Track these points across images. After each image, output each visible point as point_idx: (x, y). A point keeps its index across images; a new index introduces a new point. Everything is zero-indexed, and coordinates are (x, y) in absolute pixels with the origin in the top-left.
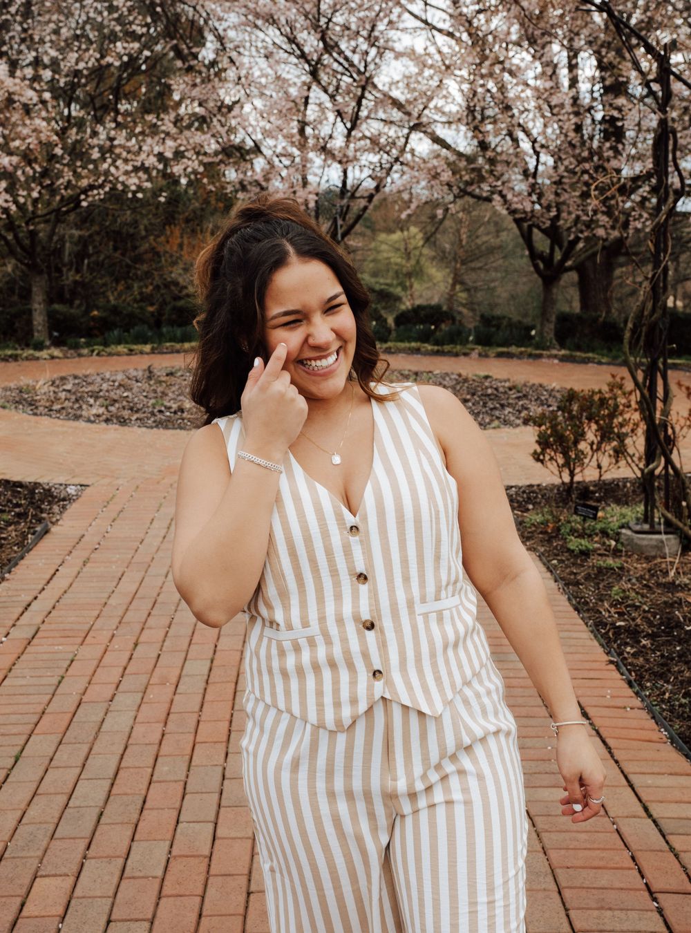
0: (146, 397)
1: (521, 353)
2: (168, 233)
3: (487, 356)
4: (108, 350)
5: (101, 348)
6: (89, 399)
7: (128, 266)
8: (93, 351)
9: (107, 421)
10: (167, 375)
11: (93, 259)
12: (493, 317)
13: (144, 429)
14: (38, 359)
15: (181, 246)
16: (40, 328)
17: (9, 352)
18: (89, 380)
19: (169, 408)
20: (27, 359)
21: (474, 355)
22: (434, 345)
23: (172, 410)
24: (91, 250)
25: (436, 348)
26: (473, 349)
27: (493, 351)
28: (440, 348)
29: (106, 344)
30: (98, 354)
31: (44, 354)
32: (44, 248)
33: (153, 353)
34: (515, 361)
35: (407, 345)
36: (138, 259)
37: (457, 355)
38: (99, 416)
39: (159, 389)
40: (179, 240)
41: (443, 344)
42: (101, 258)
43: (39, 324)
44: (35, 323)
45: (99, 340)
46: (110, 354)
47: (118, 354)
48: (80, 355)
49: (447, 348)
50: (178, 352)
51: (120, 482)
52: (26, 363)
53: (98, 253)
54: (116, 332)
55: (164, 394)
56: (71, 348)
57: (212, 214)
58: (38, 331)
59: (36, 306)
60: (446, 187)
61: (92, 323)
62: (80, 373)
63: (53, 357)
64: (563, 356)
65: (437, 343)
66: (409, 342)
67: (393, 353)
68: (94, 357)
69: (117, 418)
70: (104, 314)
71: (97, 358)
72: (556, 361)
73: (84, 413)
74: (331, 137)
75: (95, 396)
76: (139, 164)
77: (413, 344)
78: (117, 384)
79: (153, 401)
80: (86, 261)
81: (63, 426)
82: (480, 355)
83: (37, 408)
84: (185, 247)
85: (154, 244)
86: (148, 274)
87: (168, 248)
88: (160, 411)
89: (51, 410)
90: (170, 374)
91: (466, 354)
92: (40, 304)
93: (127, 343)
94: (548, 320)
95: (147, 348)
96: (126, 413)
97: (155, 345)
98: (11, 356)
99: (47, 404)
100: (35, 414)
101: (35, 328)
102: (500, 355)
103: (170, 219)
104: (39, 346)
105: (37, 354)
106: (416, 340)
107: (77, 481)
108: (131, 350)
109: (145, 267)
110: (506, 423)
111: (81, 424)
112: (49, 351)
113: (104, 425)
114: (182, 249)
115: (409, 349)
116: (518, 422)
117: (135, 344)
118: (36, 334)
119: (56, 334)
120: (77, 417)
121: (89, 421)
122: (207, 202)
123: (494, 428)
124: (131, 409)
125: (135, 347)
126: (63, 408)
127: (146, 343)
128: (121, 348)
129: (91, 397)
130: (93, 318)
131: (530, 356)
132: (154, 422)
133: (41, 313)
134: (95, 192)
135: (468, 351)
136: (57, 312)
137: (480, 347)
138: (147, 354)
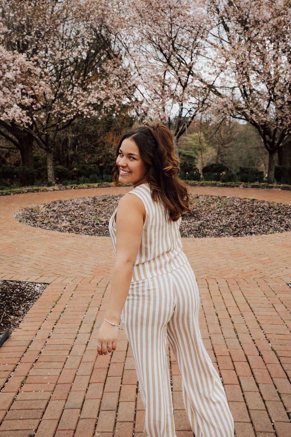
0: (91, 214)
1: (263, 185)
2: (107, 135)
3: (247, 187)
4: (79, 186)
5: (76, 185)
6: (63, 216)
7: (93, 148)
8: (72, 187)
9: (70, 230)
10: (103, 201)
11: (80, 145)
12: (245, 168)
13: (88, 236)
14: (48, 191)
15: (113, 140)
16: (51, 176)
17: (35, 188)
18: (66, 204)
19: (101, 222)
20: (43, 191)
21: (241, 187)
22: (222, 182)
23: (103, 223)
24: (79, 142)
25: (224, 183)
26: (240, 184)
27: (250, 185)
28: (225, 183)
29: (78, 184)
30: (74, 188)
31: (51, 188)
32: (52, 142)
33: (99, 187)
34: (261, 190)
35: (210, 182)
36: (97, 145)
37: (233, 187)
38: (66, 227)
39: (98, 209)
40: (112, 138)
41: (226, 182)
42: (83, 145)
43: (51, 175)
44: (49, 174)
45: (75, 181)
46: (80, 188)
47: (83, 188)
48: (67, 189)
49: (228, 183)
50: (109, 186)
51: (68, 281)
52: (42, 193)
53: (81, 143)
54: (82, 178)
55: (101, 212)
56: (63, 185)
57: (125, 127)
58: (50, 178)
59: (49, 167)
60: (230, 111)
61: (74, 173)
62: (63, 199)
63: (54, 190)
64: (283, 187)
65: (223, 181)
66: (211, 181)
67: (204, 186)
68: (73, 190)
69: (75, 228)
70: (79, 170)
71: (74, 190)
72: (280, 190)
73: (59, 226)
74: (176, 90)
75: (66, 213)
76: (88, 102)
77: (213, 182)
78: (79, 206)
79: (94, 217)
80: (77, 146)
81: (46, 234)
82: (244, 186)
83: (36, 222)
84: (114, 140)
85: (103, 139)
86: (100, 151)
87: (108, 141)
88: (97, 224)
89: (43, 223)
90: (104, 200)
91: (237, 186)
92: (51, 166)
93: (87, 183)
94: (271, 170)
95: (96, 185)
96: (80, 225)
97: (100, 184)
98: (35, 190)
99: (41, 220)
100: (34, 226)
101: (48, 176)
102: (253, 187)
103: (108, 129)
104: (50, 185)
105: (48, 188)
106: (214, 180)
107: (42, 280)
108: (89, 186)
109: (99, 148)
110: (276, 229)
111: (56, 233)
112: (53, 187)
113: (67, 233)
114: (113, 141)
115: (212, 184)
116: (282, 228)
117: (91, 183)
118: (49, 179)
119: (57, 179)
120: (55, 228)
121: (61, 231)
122: (123, 123)
123: (271, 233)
124: (83, 223)
125: (90, 185)
126: (49, 222)
127: (95, 182)
128: (85, 185)
129: (65, 215)
130: (74, 171)
131: (267, 187)
132: (93, 231)
133: (51, 170)
134: (69, 116)
135: (238, 185)
136: (58, 169)
137: (243, 183)
138: (96, 188)
